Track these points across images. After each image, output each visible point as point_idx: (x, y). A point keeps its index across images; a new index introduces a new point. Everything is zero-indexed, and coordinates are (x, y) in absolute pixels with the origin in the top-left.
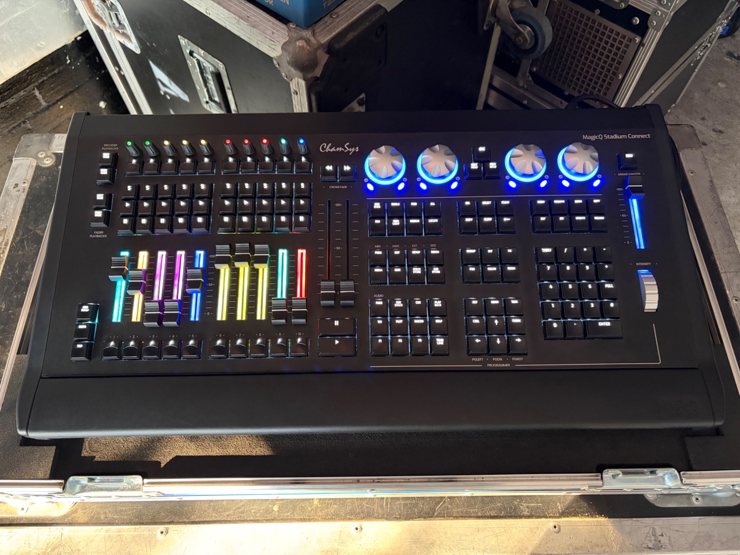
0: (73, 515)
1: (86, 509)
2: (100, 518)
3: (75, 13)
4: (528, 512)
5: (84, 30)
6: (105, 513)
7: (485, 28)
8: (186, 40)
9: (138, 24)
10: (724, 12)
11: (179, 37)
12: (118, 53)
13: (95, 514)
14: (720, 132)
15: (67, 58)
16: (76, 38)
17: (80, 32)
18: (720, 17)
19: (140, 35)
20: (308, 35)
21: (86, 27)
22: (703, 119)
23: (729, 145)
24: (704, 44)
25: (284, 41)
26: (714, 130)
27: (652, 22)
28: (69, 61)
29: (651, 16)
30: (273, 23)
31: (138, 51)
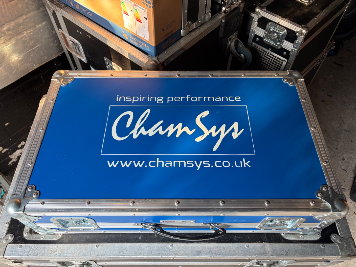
0: (62, 240)
1: (67, 237)
2: (72, 240)
3: (59, 45)
4: (237, 240)
5: (63, 52)
6: (75, 239)
7: (226, 54)
8: (107, 59)
9: (87, 52)
10: (326, 48)
11: (104, 57)
12: (77, 62)
13: (70, 239)
14: (331, 96)
15: (55, 63)
16: (59, 56)
17: (61, 53)
18: (324, 49)
19: (88, 56)
20: (156, 59)
21: (64, 51)
22: (323, 90)
23: (334, 101)
24: (319, 60)
25: (147, 61)
26: (328, 95)
27: (291, 54)
28: (55, 64)
29: (290, 52)
30: (142, 55)
31: (86, 62)
